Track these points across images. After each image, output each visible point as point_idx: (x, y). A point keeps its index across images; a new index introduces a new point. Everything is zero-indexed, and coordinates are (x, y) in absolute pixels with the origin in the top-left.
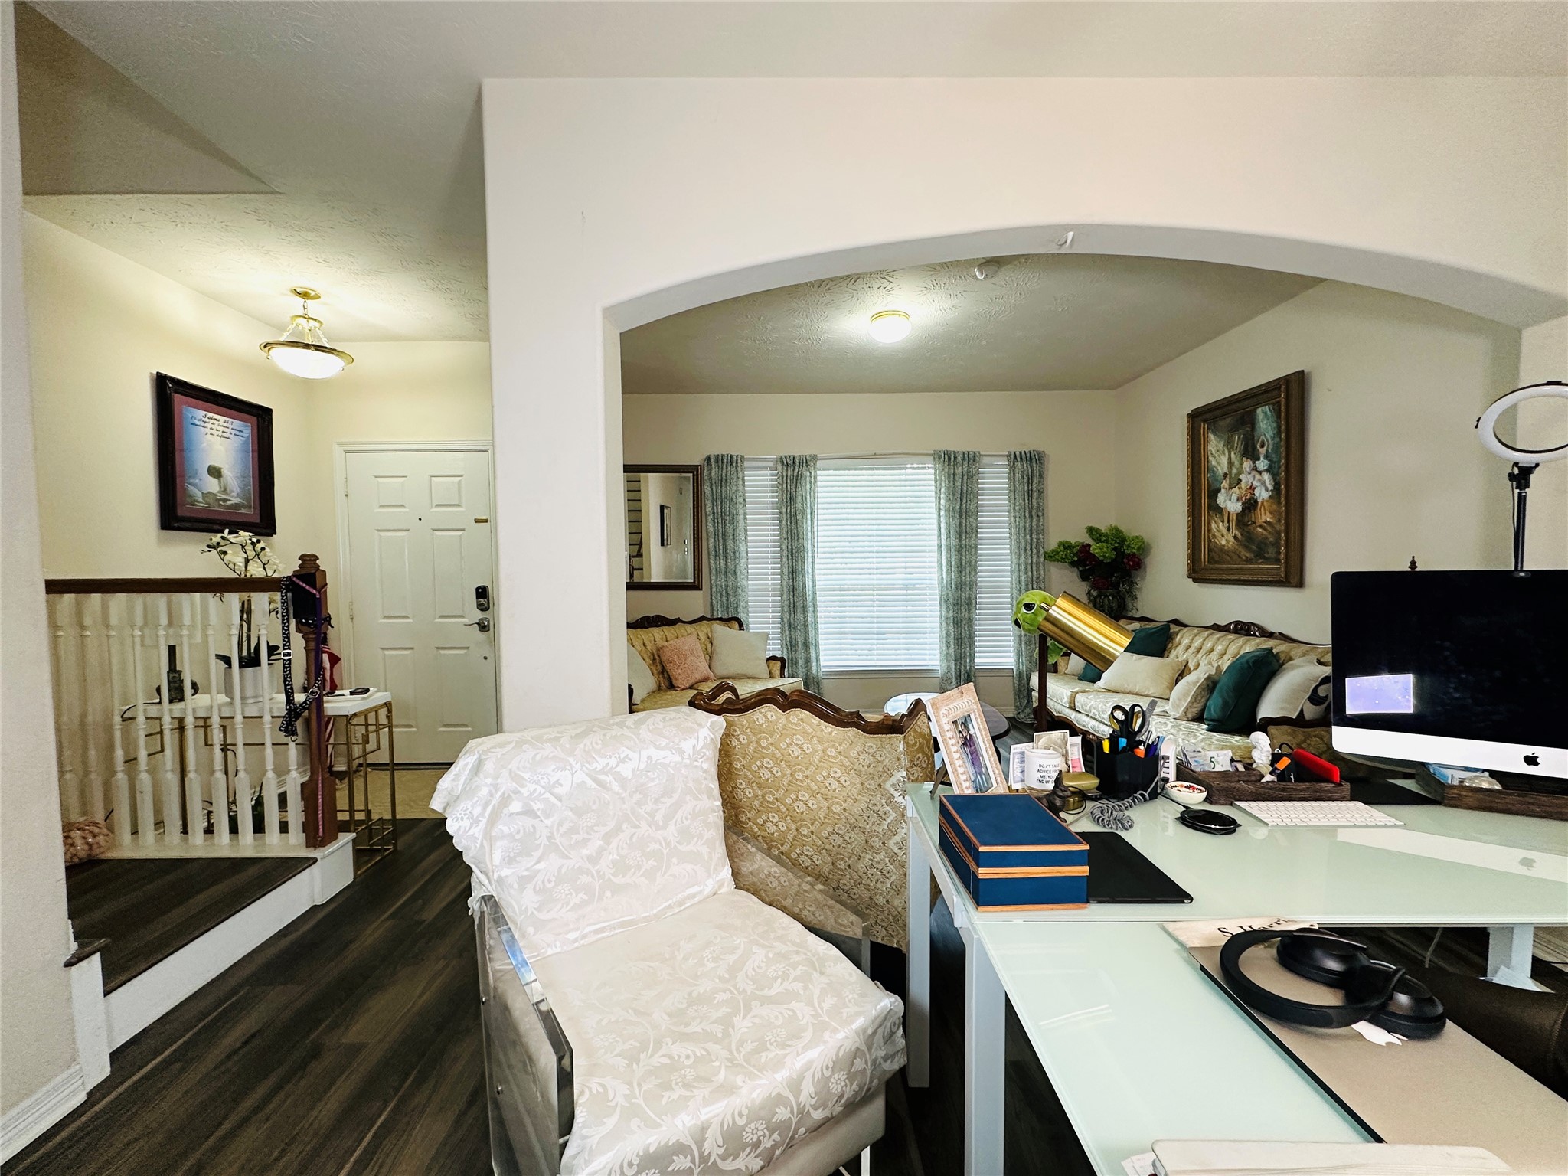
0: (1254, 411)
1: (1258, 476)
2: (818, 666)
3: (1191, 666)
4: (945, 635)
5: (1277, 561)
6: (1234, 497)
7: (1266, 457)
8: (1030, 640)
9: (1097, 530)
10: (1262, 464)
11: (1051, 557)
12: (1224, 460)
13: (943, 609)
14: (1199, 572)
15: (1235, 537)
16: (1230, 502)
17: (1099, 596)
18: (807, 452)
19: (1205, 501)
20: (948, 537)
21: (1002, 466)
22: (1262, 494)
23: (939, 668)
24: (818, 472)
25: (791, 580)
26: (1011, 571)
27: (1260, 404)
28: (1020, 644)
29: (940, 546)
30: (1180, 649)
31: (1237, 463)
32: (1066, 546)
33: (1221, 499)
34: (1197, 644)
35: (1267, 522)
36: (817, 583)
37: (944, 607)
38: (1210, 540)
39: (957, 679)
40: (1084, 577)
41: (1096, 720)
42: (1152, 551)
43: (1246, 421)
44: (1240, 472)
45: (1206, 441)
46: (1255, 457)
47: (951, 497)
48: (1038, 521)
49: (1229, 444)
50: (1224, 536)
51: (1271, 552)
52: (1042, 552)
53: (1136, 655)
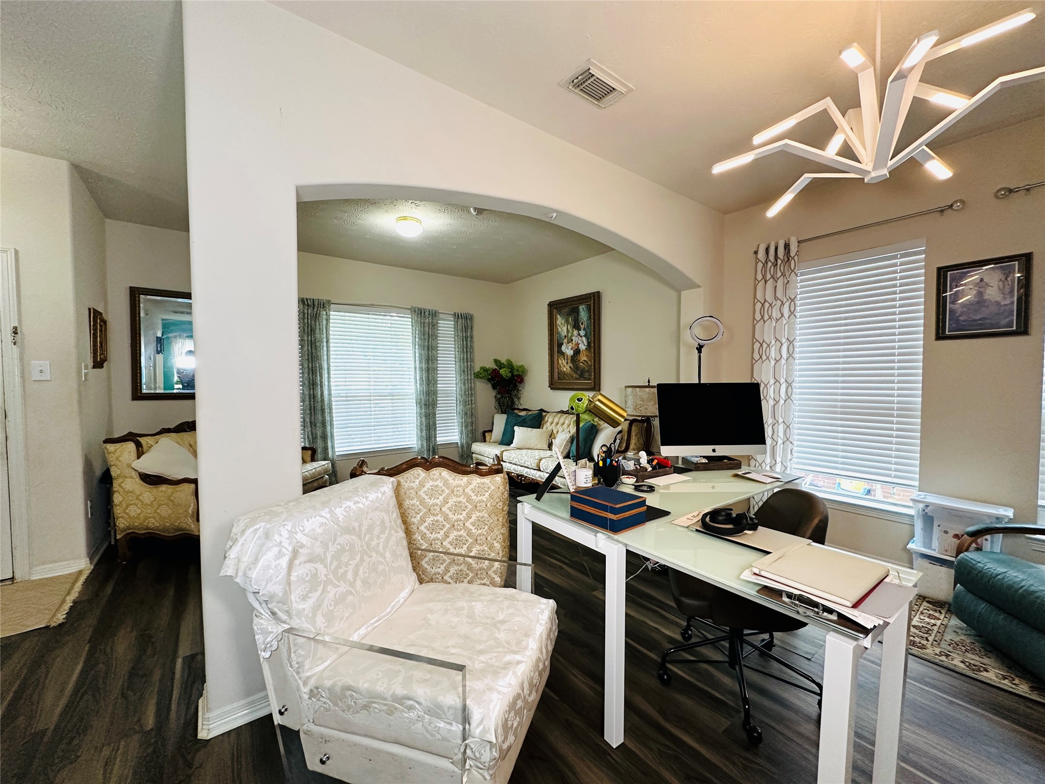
0: (578, 307)
1: (580, 338)
2: (334, 452)
3: (555, 432)
4: (419, 424)
5: (589, 379)
6: (570, 347)
7: (584, 329)
8: (467, 425)
9: (499, 361)
10: (582, 333)
11: (477, 375)
12: (565, 329)
13: (418, 408)
14: (553, 386)
15: (570, 367)
16: (568, 350)
17: (502, 397)
18: (324, 297)
19: (556, 349)
20: (420, 362)
21: (450, 321)
22: (582, 347)
23: (415, 446)
24: (331, 312)
25: (312, 390)
26: (456, 384)
27: (581, 304)
28: (462, 427)
29: (415, 368)
30: (548, 424)
31: (571, 331)
32: (485, 370)
33: (563, 348)
34: (556, 420)
35: (584, 360)
36: (332, 392)
37: (419, 406)
38: (558, 369)
39: (427, 451)
40: (494, 388)
41: (516, 465)
42: (528, 373)
43: (575, 312)
44: (572, 336)
45: (556, 319)
46: (579, 329)
47: (422, 337)
48: (470, 355)
49: (567, 322)
50: (565, 366)
51: (586, 375)
52: (472, 373)
53: (529, 429)
